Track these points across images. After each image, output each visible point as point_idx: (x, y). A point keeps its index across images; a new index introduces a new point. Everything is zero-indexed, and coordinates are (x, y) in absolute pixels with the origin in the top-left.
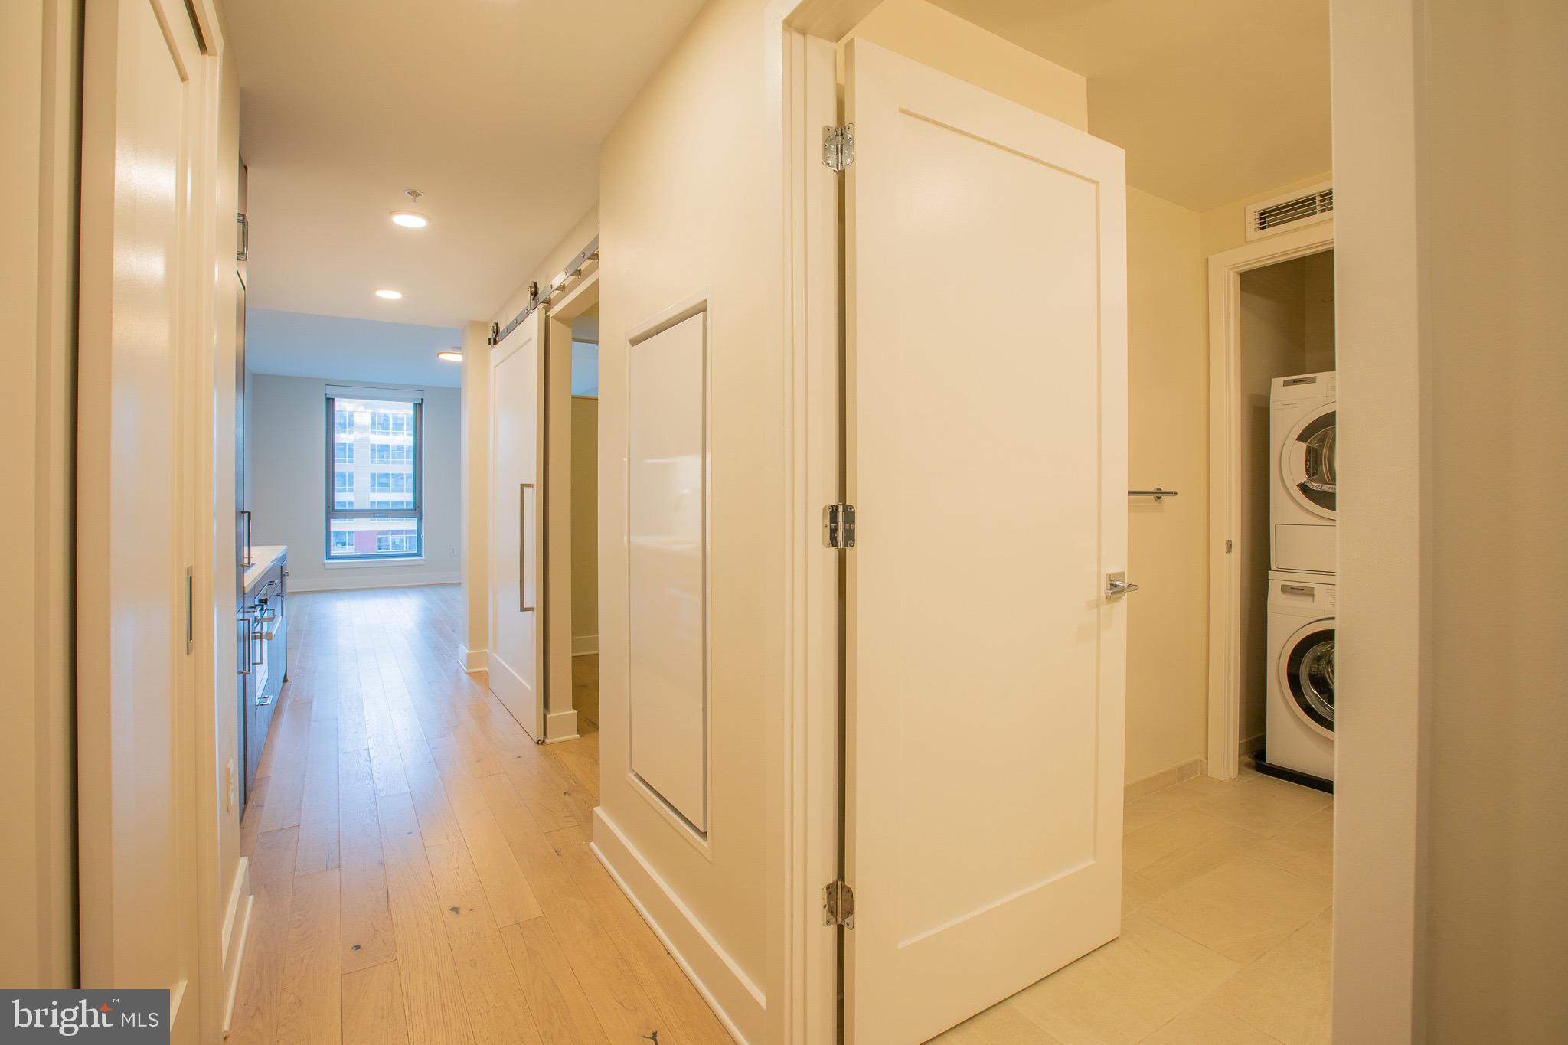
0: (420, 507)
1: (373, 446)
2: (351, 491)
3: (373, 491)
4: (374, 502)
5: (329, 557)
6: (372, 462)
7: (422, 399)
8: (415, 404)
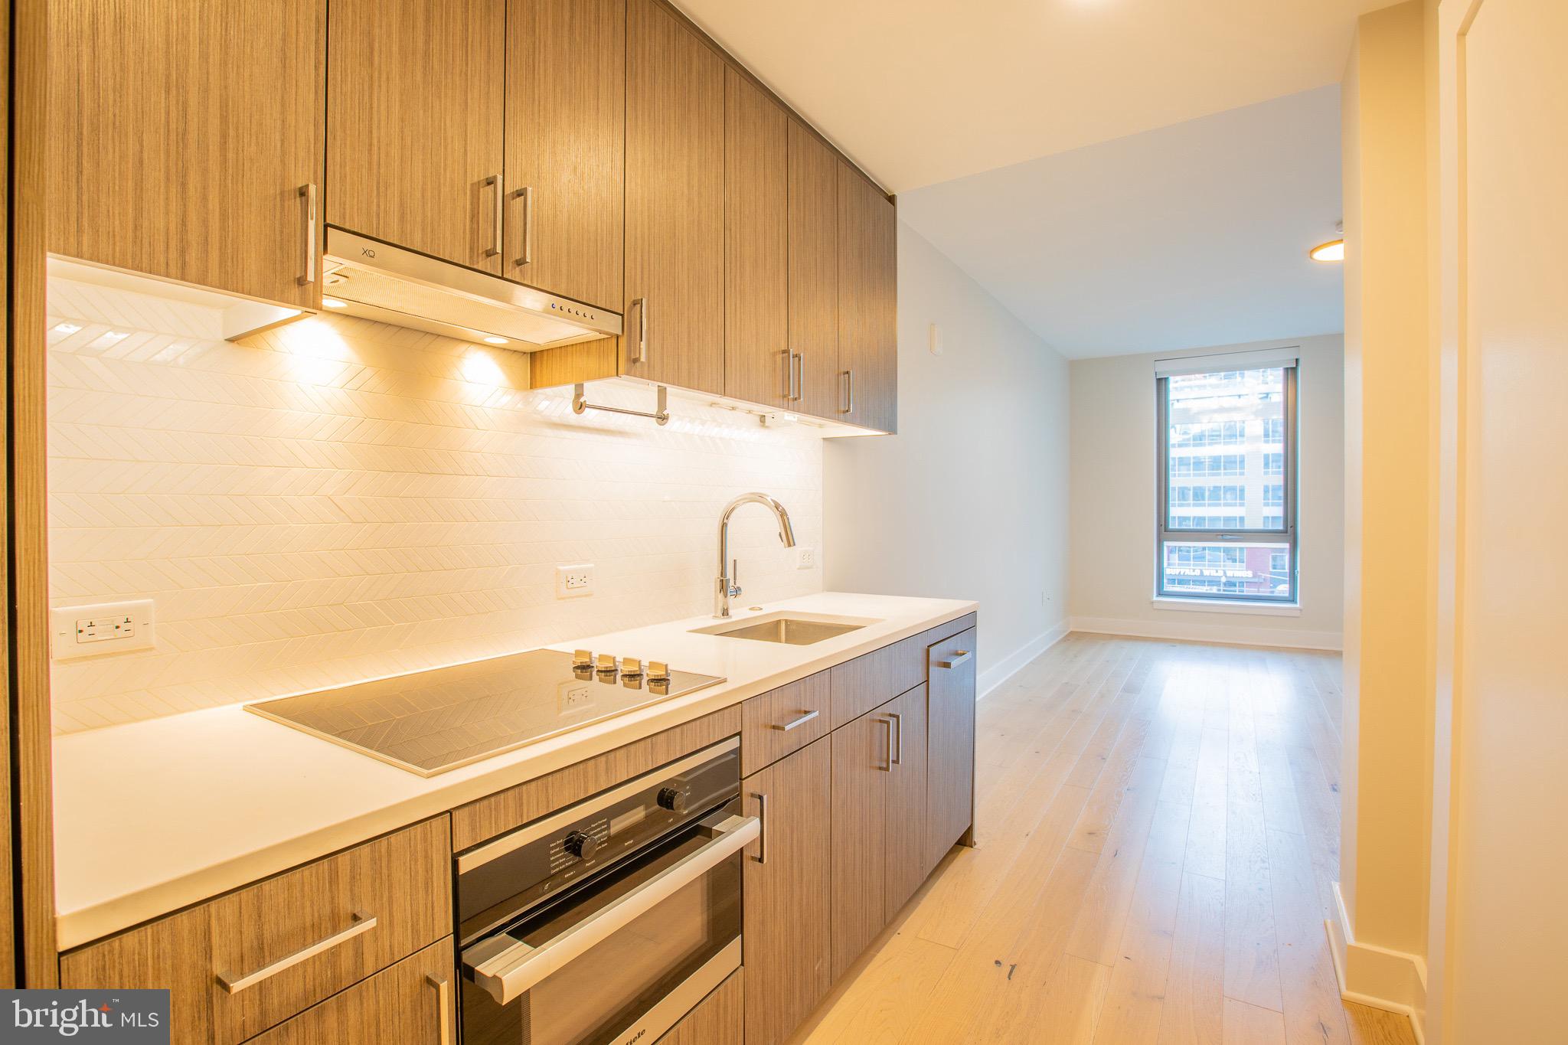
0: (1294, 527)
1: (1266, 457)
2: (1242, 505)
3: (1266, 505)
4: (1268, 517)
5: (1160, 593)
6: (1266, 473)
7: (1297, 360)
8: (1287, 369)
